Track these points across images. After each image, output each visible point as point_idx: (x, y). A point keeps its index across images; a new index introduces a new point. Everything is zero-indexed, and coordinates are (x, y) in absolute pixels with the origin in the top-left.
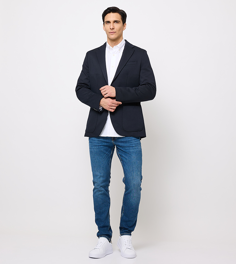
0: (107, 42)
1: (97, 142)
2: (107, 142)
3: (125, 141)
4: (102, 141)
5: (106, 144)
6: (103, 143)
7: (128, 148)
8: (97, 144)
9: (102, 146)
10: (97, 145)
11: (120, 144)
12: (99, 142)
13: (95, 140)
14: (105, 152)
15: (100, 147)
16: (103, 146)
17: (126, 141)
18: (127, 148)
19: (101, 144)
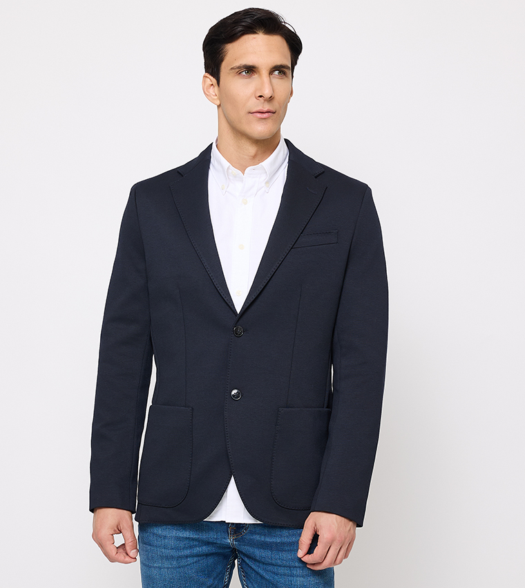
0: (214, 145)
1: (172, 543)
2: (208, 543)
3: (276, 544)
4: (193, 539)
5: (205, 549)
6: (196, 546)
7: (287, 571)
8: (173, 553)
9: (190, 560)
10: (172, 557)
11: (258, 553)
12: (182, 545)
13: (165, 537)
14: (203, 579)
15: (183, 562)
16: (195, 559)
17: (283, 544)
18: (281, 570)
19: (187, 552)
